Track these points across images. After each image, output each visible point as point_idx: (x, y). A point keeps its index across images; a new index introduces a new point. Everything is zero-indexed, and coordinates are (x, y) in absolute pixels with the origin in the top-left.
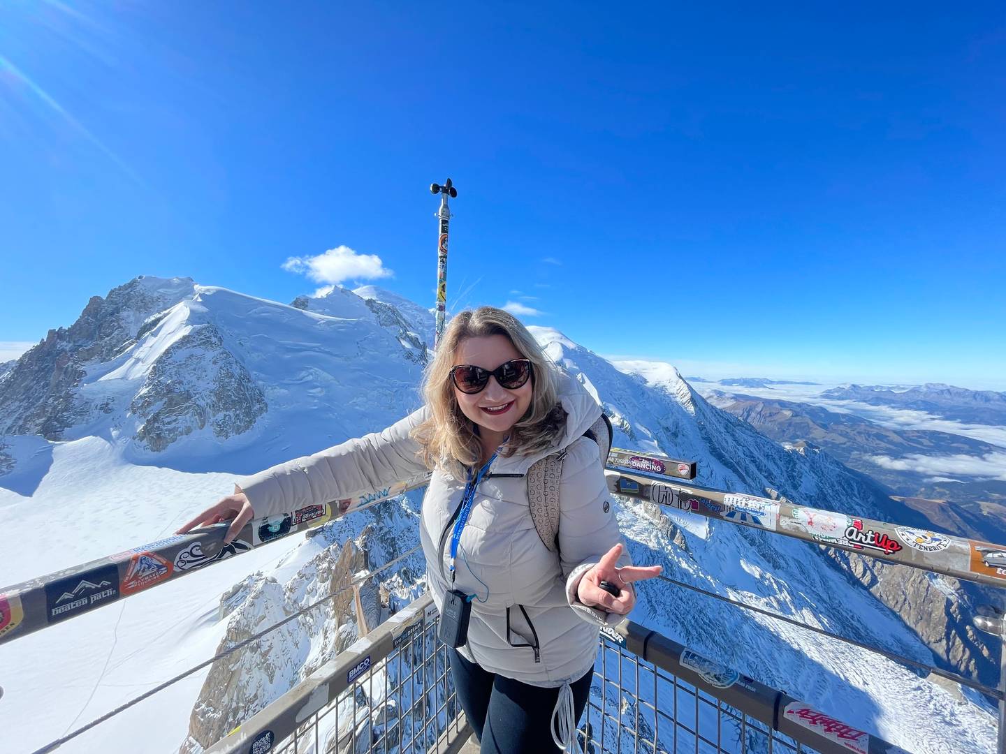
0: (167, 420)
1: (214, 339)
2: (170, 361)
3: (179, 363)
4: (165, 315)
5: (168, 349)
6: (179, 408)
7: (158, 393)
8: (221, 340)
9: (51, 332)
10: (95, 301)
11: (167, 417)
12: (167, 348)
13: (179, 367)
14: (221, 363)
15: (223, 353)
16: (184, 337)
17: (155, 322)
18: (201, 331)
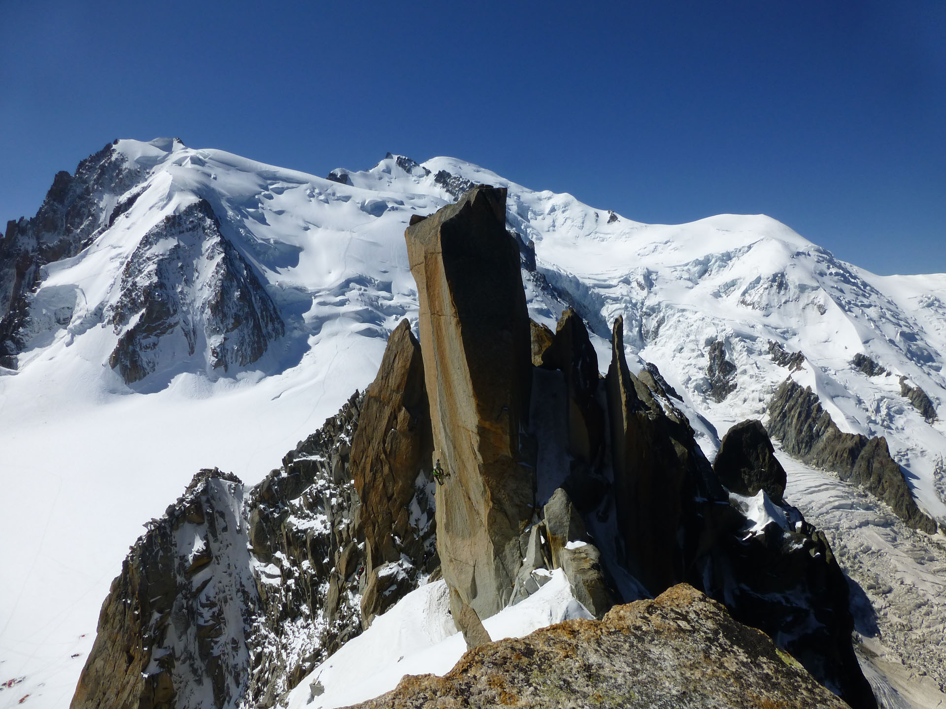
0: (144, 342)
1: (209, 221)
2: (148, 254)
3: (161, 257)
4: (144, 189)
5: (146, 237)
6: (160, 325)
7: (133, 301)
8: (217, 223)
9: (11, 225)
10: (62, 178)
11: (145, 338)
12: (144, 234)
13: (160, 263)
14: (219, 258)
15: (221, 243)
16: (168, 219)
17: (131, 201)
18: (190, 209)
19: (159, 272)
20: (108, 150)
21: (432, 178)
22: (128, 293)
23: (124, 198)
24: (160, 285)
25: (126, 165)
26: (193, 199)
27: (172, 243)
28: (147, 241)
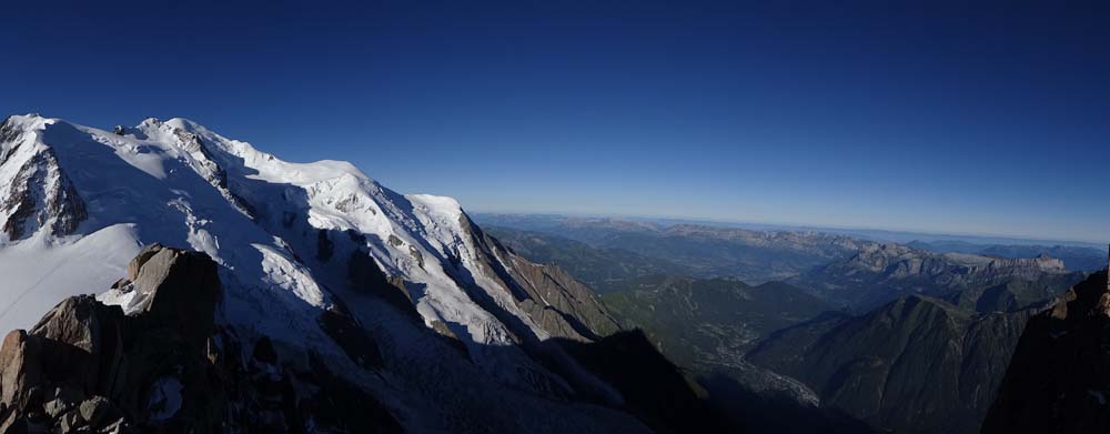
1: (53, 158)
4: (23, 142)
5: (23, 166)
8: (57, 159)
13: (29, 180)
14: (57, 177)
15: (59, 170)
16: (34, 157)
17: (16, 148)
18: (44, 152)
19: (28, 184)
20: (6, 121)
21: (171, 131)
22: (13, 194)
23: (13, 145)
24: (28, 192)
25: (15, 128)
26: (45, 147)
27: (33, 170)
28: (24, 168)
